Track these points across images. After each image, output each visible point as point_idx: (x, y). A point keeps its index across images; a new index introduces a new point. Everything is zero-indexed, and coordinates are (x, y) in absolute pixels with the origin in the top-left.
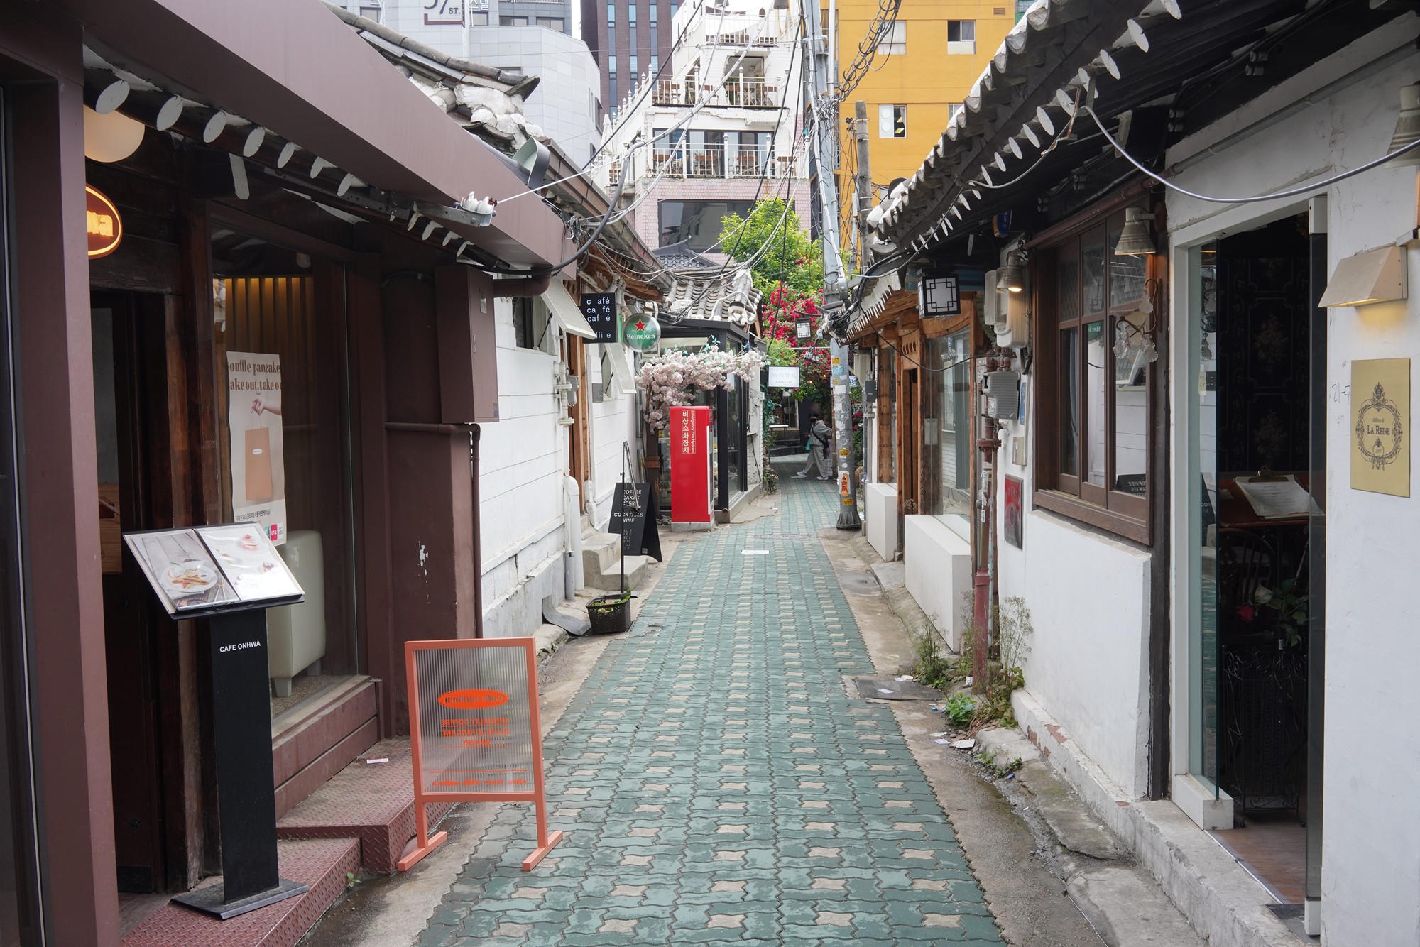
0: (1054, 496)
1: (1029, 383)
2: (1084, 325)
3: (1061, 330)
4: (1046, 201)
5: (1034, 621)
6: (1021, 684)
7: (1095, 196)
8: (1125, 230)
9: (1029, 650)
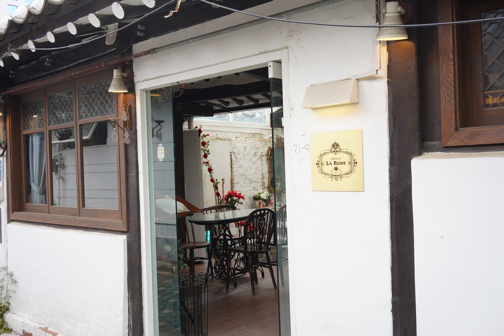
0: (30, 214)
1: (3, 161)
2: (49, 131)
3: (24, 135)
4: (14, 73)
5: (17, 277)
6: (8, 309)
7: (61, 68)
8: (113, 80)
9: (15, 292)
